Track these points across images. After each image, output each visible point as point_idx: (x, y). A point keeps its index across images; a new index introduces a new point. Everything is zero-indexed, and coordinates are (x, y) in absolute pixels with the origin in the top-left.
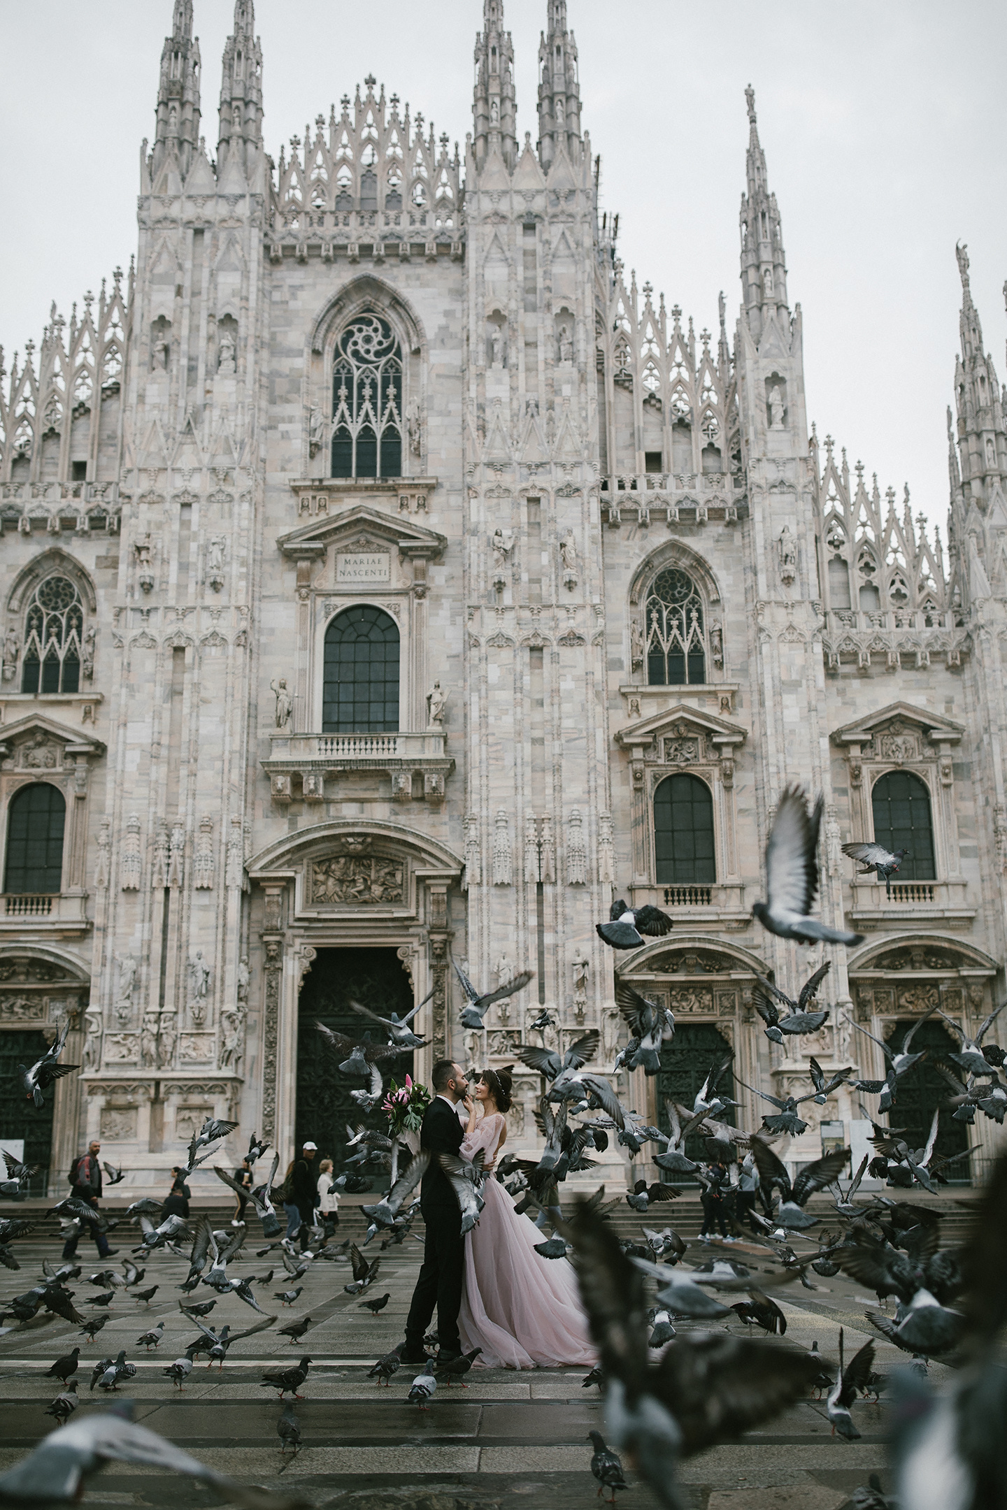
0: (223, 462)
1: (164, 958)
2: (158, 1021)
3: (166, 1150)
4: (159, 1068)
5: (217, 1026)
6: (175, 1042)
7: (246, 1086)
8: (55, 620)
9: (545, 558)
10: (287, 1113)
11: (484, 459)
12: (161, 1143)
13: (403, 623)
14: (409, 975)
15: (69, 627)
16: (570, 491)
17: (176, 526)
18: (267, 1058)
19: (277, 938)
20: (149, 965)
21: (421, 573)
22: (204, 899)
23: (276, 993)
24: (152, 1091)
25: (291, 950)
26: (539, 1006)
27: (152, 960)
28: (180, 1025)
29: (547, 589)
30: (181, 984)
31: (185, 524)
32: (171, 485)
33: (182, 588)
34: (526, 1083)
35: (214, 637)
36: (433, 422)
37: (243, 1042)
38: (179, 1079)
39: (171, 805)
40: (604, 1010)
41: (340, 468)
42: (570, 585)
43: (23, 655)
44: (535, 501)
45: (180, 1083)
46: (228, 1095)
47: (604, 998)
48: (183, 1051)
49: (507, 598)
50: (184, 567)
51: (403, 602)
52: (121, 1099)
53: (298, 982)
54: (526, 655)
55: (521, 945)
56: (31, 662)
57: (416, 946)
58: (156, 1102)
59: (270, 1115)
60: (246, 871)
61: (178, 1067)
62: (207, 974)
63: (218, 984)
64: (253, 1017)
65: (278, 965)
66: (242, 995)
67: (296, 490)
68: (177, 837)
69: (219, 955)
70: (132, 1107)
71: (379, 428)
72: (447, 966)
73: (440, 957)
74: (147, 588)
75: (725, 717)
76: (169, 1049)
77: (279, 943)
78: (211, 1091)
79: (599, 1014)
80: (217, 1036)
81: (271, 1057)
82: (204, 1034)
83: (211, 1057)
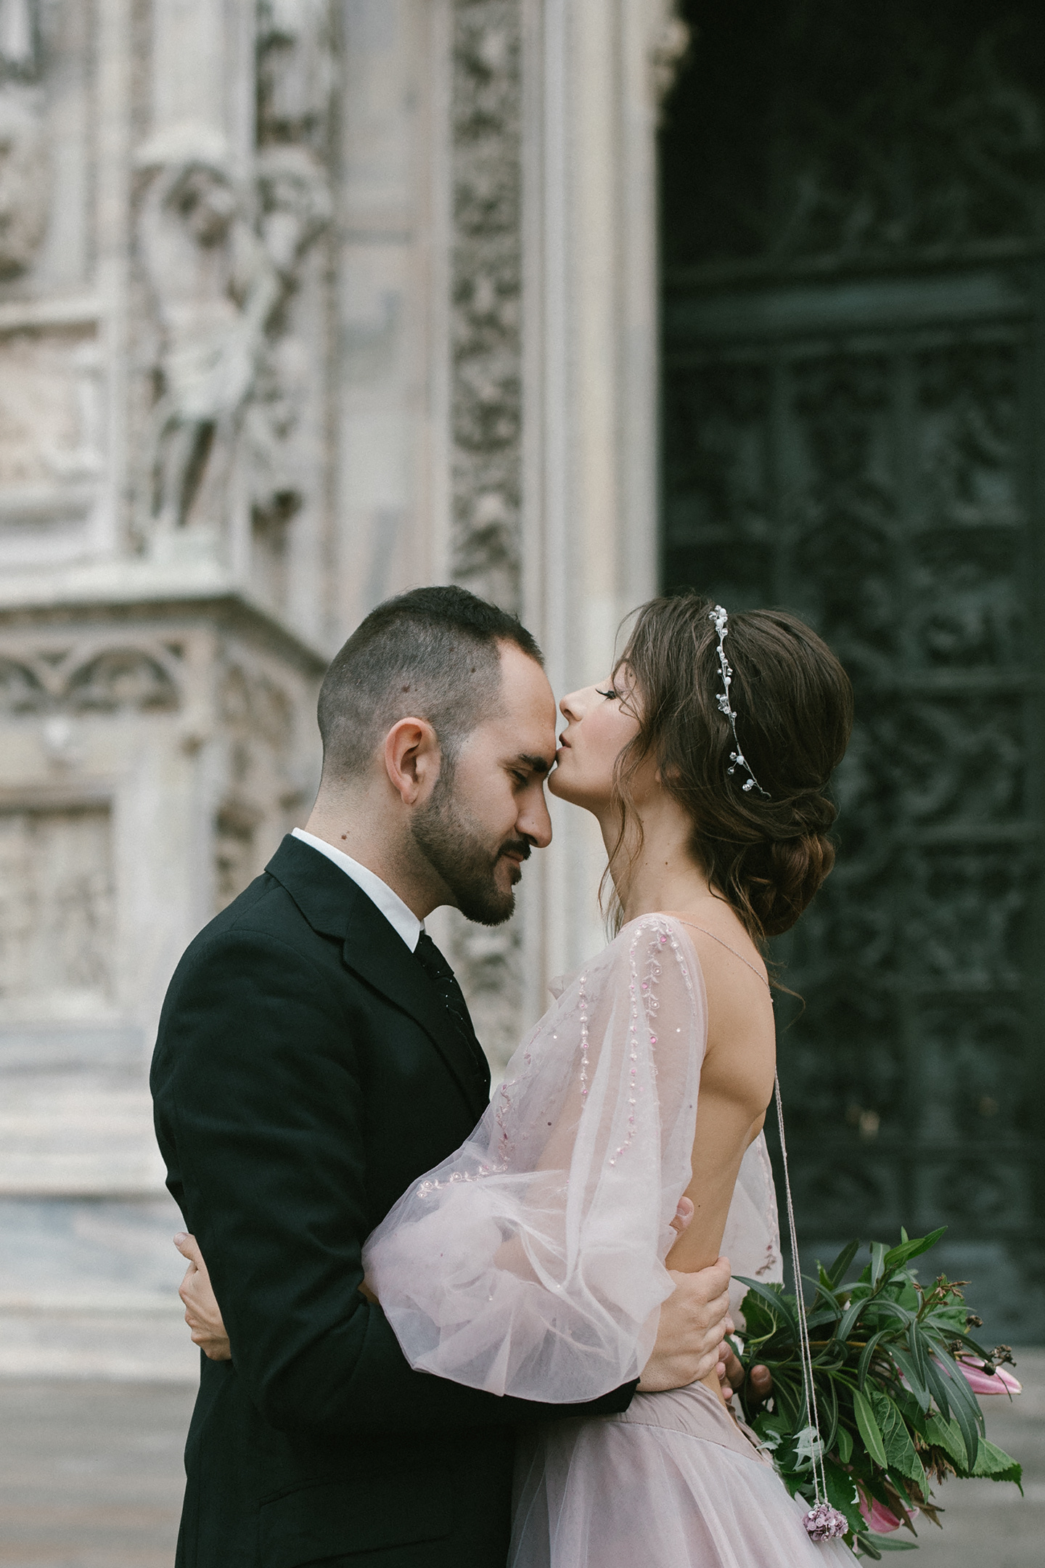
5: (112, 272)
18: (462, 510)
23: (511, 106)
46: (198, 712)
78: (88, 690)
80: (113, 334)
81: (490, 508)
82: (33, 332)
83: (79, 477)
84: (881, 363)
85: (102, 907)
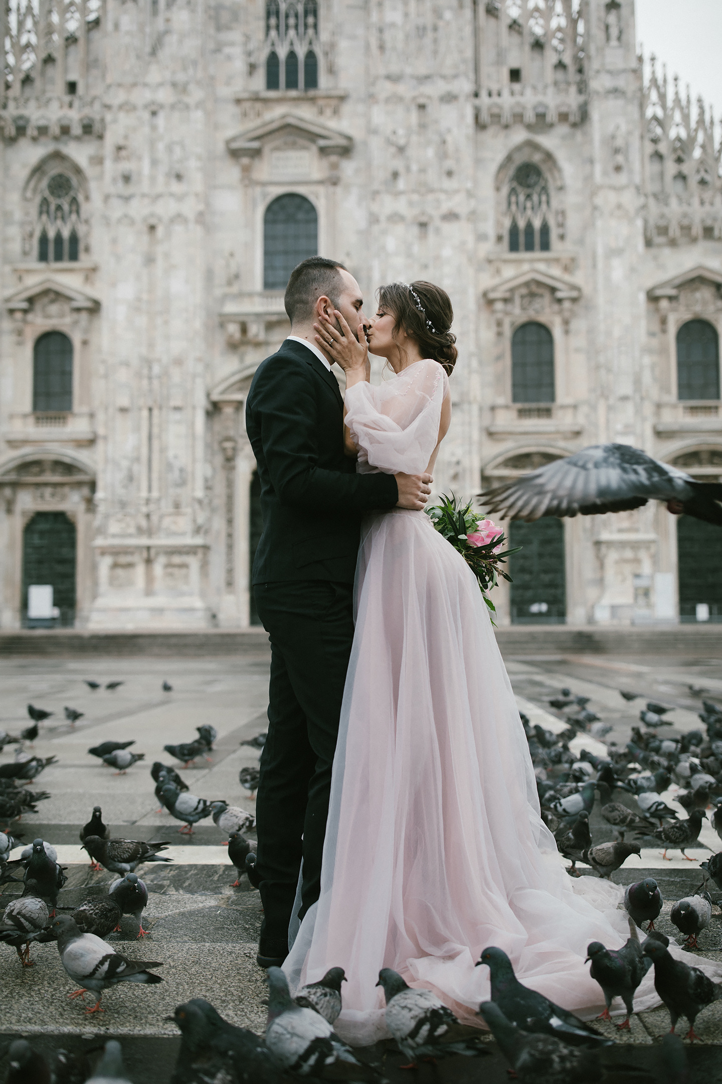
0: (181, 77)
1: (150, 459)
2: (147, 504)
3: (157, 594)
4: (149, 538)
5: (190, 508)
6: (160, 519)
7: (212, 551)
8: (59, 208)
9: (430, 153)
10: (243, 570)
11: (382, 71)
12: (153, 589)
13: (321, 205)
15: (71, 212)
16: (449, 98)
17: (146, 130)
18: (227, 531)
20: (139, 464)
21: (334, 167)
22: (177, 416)
23: (233, 485)
24: (145, 555)
27: (141, 461)
28: (163, 507)
29: (433, 177)
30: (163, 478)
31: (154, 128)
32: (142, 96)
33: (153, 179)
35: (179, 218)
36: (343, 44)
37: (209, 520)
38: (164, 546)
39: (151, 345)
41: (272, 82)
42: (450, 174)
43: (37, 234)
44: (422, 107)
45: (165, 549)
46: (200, 558)
47: (472, 488)
49: (401, 184)
50: (154, 162)
51: (321, 190)
52: (123, 559)
53: (249, 477)
54: (415, 230)
56: (44, 240)
58: (149, 561)
59: (230, 571)
60: (208, 395)
61: (163, 538)
62: (182, 470)
63: (190, 477)
64: (216, 501)
65: (233, 464)
66: (208, 485)
67: (238, 101)
68: (156, 369)
69: (190, 457)
70: (130, 565)
71: (301, 52)
74: (127, 179)
75: (567, 277)
76: (156, 524)
78: (187, 554)
80: (190, 515)
81: (230, 531)
83: (186, 530)
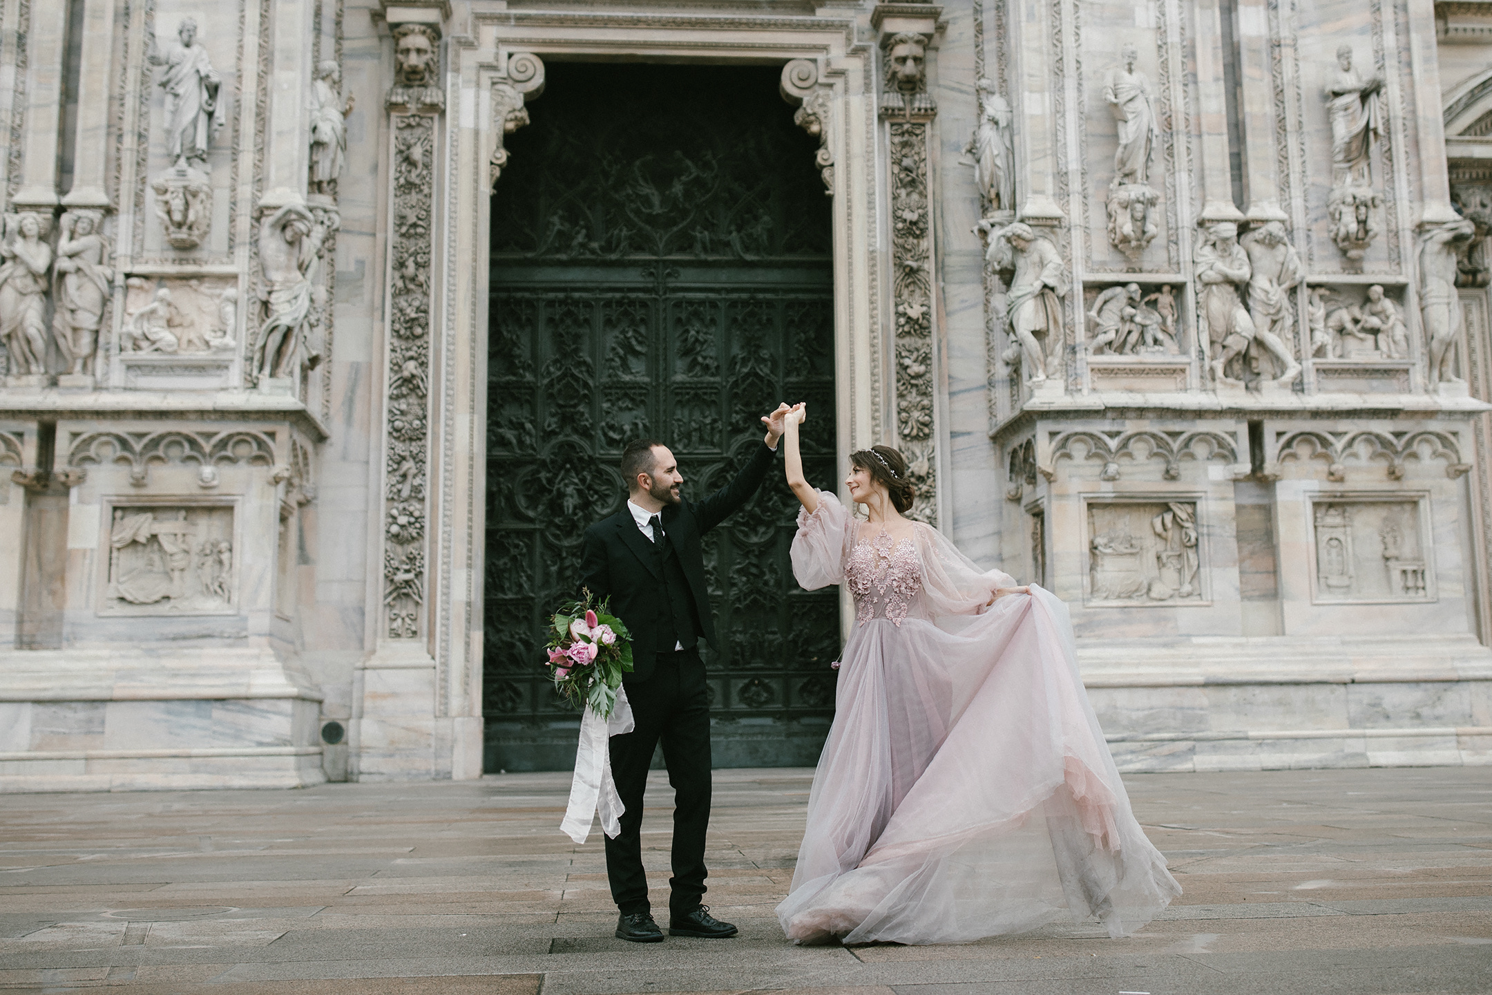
1: (71, 51)
2: (49, 236)
3: (73, 639)
4: (54, 383)
5: (243, 253)
6: (105, 301)
7: (331, 452)
10: (460, 531)
12: (57, 619)
14: (817, 141)
18: (397, 367)
19: (432, 15)
20: (23, 64)
24: (29, 452)
25: (468, 59)
26: (1238, 214)
27: (32, 51)
28: (123, 247)
30: (127, 124)
34: (1204, 437)
37: (324, 315)
38: (118, 414)
40: (1421, 229)
45: (122, 428)
46: (281, 465)
47: (1421, 196)
48: (131, 328)
53: (493, 153)
55: (1174, 37)
57: (838, 54)
58: (43, 488)
61: (117, 376)
62: (213, 90)
63: (248, 125)
64: (352, 251)
65: (431, 96)
66: (323, 173)
69: (252, 41)
72: (930, 113)
73: (911, 85)
76: (88, 321)
77: (434, 32)
78: (223, 452)
79: (1407, 238)
80: (243, 282)
81: (411, 367)
82: (200, 277)
83: (225, 349)
84: (587, 304)
85: (225, 557)
